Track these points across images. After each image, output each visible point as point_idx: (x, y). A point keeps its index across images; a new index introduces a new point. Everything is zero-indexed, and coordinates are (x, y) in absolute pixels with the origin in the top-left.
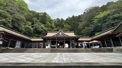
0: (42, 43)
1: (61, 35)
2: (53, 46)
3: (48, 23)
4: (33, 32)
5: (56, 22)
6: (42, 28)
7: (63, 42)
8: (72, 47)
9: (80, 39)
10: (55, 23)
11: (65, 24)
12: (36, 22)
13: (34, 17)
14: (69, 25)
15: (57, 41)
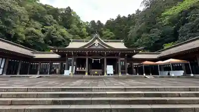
0: (58, 64)
1: (97, 45)
2: (80, 70)
3: (74, 26)
4: (45, 40)
5: (89, 27)
6: (62, 35)
7: (102, 61)
8: (122, 73)
9: (136, 56)
10: (87, 28)
11: (105, 30)
12: (50, 22)
13: (48, 14)
14: (111, 32)
15: (89, 59)
